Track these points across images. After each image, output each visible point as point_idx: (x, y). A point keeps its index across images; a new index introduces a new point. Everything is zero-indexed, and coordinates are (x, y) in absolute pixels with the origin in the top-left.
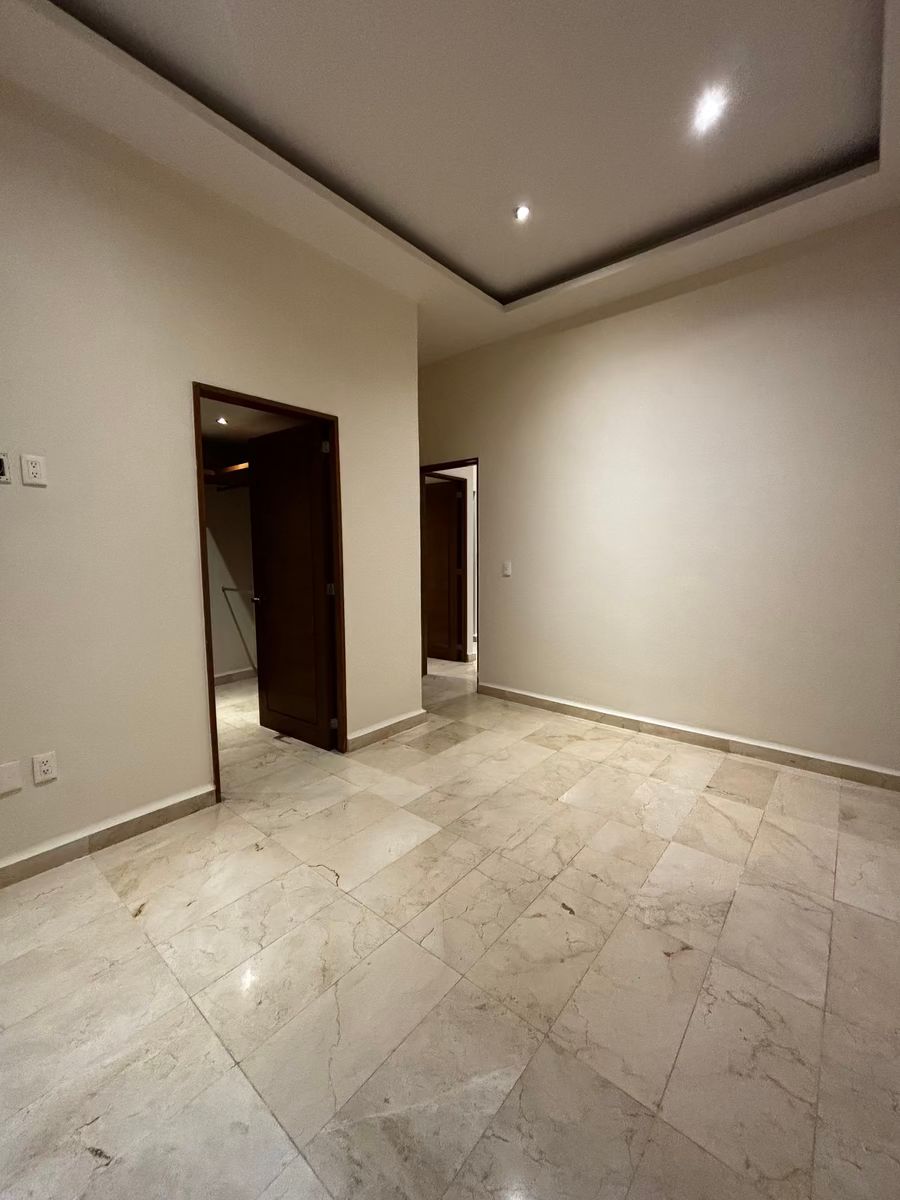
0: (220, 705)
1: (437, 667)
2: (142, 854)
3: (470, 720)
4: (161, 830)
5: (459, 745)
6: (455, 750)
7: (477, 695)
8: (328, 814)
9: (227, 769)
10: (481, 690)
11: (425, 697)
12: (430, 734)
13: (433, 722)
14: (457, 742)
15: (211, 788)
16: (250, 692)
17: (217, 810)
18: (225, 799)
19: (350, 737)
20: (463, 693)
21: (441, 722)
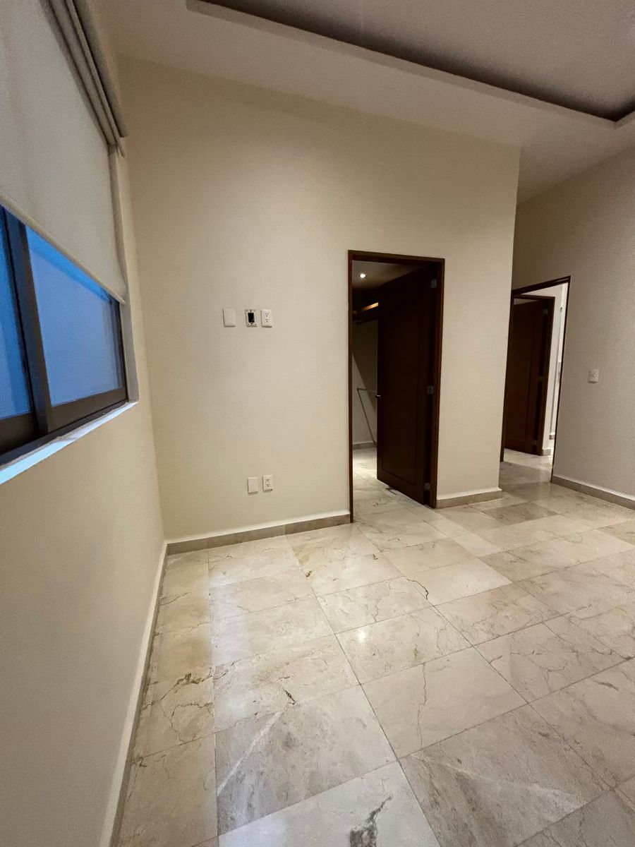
0: (355, 462)
1: (513, 457)
2: (310, 542)
3: (541, 503)
4: (321, 531)
5: (531, 522)
6: (527, 524)
7: (550, 485)
8: (422, 548)
9: (356, 503)
10: (554, 480)
11: (501, 478)
12: (504, 508)
13: (507, 499)
14: (528, 519)
15: (348, 513)
16: (372, 457)
17: (351, 527)
18: (355, 521)
19: (439, 498)
20: (536, 481)
21: (514, 500)
